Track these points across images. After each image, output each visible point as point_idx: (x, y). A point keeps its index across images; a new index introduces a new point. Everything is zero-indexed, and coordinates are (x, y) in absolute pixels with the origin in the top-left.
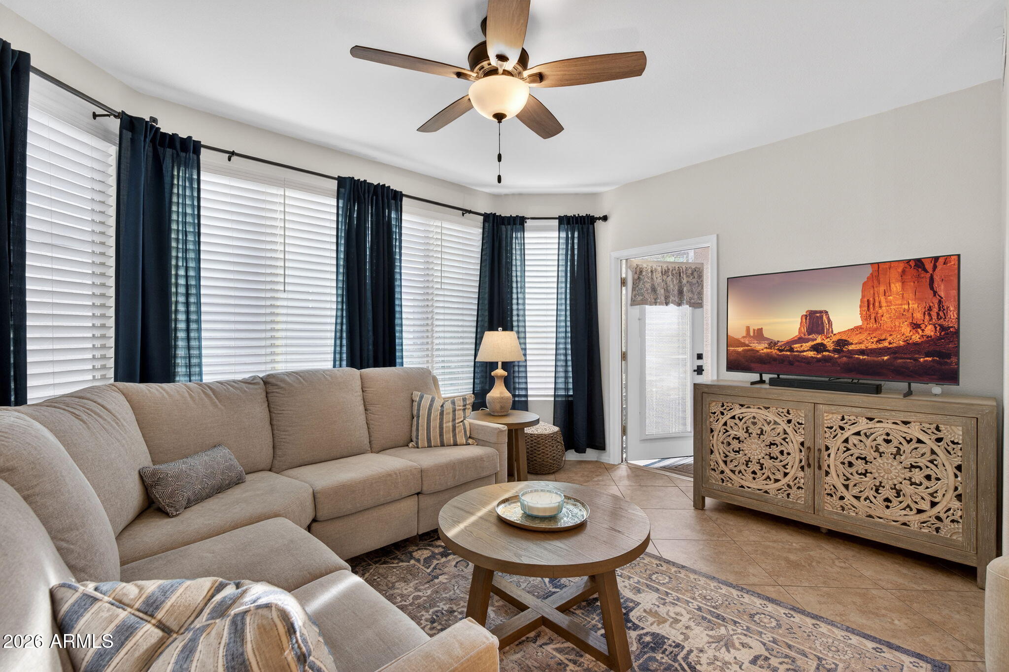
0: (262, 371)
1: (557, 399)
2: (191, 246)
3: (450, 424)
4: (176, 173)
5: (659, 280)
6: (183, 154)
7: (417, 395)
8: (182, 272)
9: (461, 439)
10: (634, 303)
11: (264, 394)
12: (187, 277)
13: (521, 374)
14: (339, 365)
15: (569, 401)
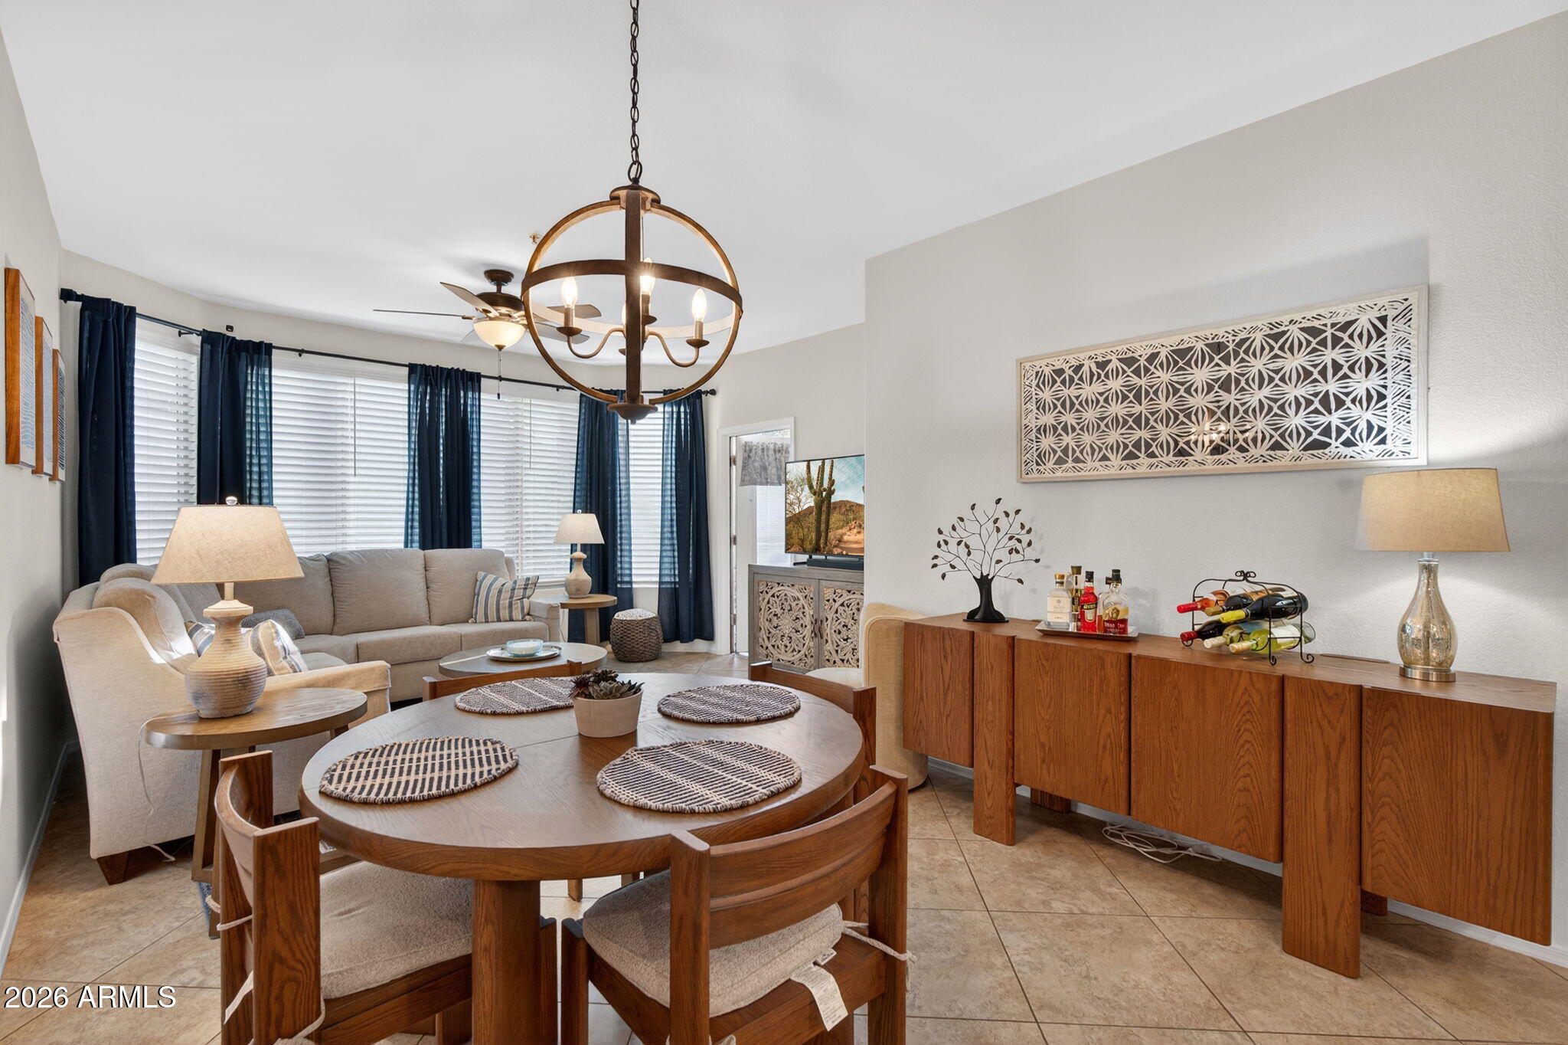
0: (327, 550)
1: (662, 586)
2: (262, 437)
3: (507, 601)
4: (249, 371)
5: (771, 459)
6: (255, 356)
7: (481, 574)
8: (255, 461)
9: (517, 614)
10: (743, 483)
11: (327, 571)
12: (260, 465)
13: (627, 559)
14: (406, 546)
15: (675, 588)
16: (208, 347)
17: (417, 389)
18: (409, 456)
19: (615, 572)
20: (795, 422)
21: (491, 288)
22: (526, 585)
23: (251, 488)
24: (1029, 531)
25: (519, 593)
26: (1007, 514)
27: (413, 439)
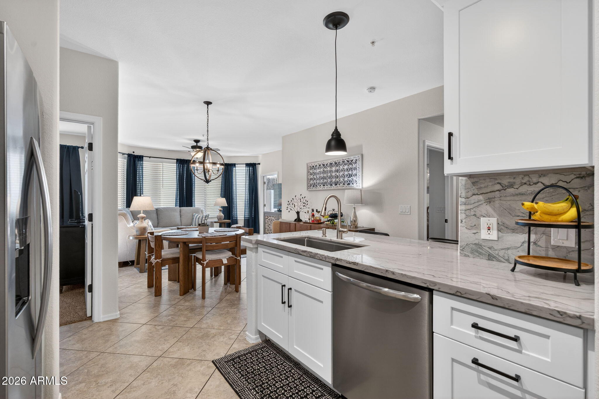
0: (156, 207)
1: (245, 218)
2: (141, 179)
3: (200, 221)
4: (138, 163)
6: (139, 159)
7: (194, 214)
8: (139, 185)
10: (267, 189)
11: (156, 212)
13: (235, 211)
14: (176, 206)
15: (249, 219)
16: (129, 158)
17: (178, 166)
18: (177, 183)
19: (232, 214)
20: (278, 173)
21: (195, 144)
22: (206, 216)
23: (138, 192)
24: (307, 202)
25: (204, 219)
26: (303, 198)
27: (177, 178)
